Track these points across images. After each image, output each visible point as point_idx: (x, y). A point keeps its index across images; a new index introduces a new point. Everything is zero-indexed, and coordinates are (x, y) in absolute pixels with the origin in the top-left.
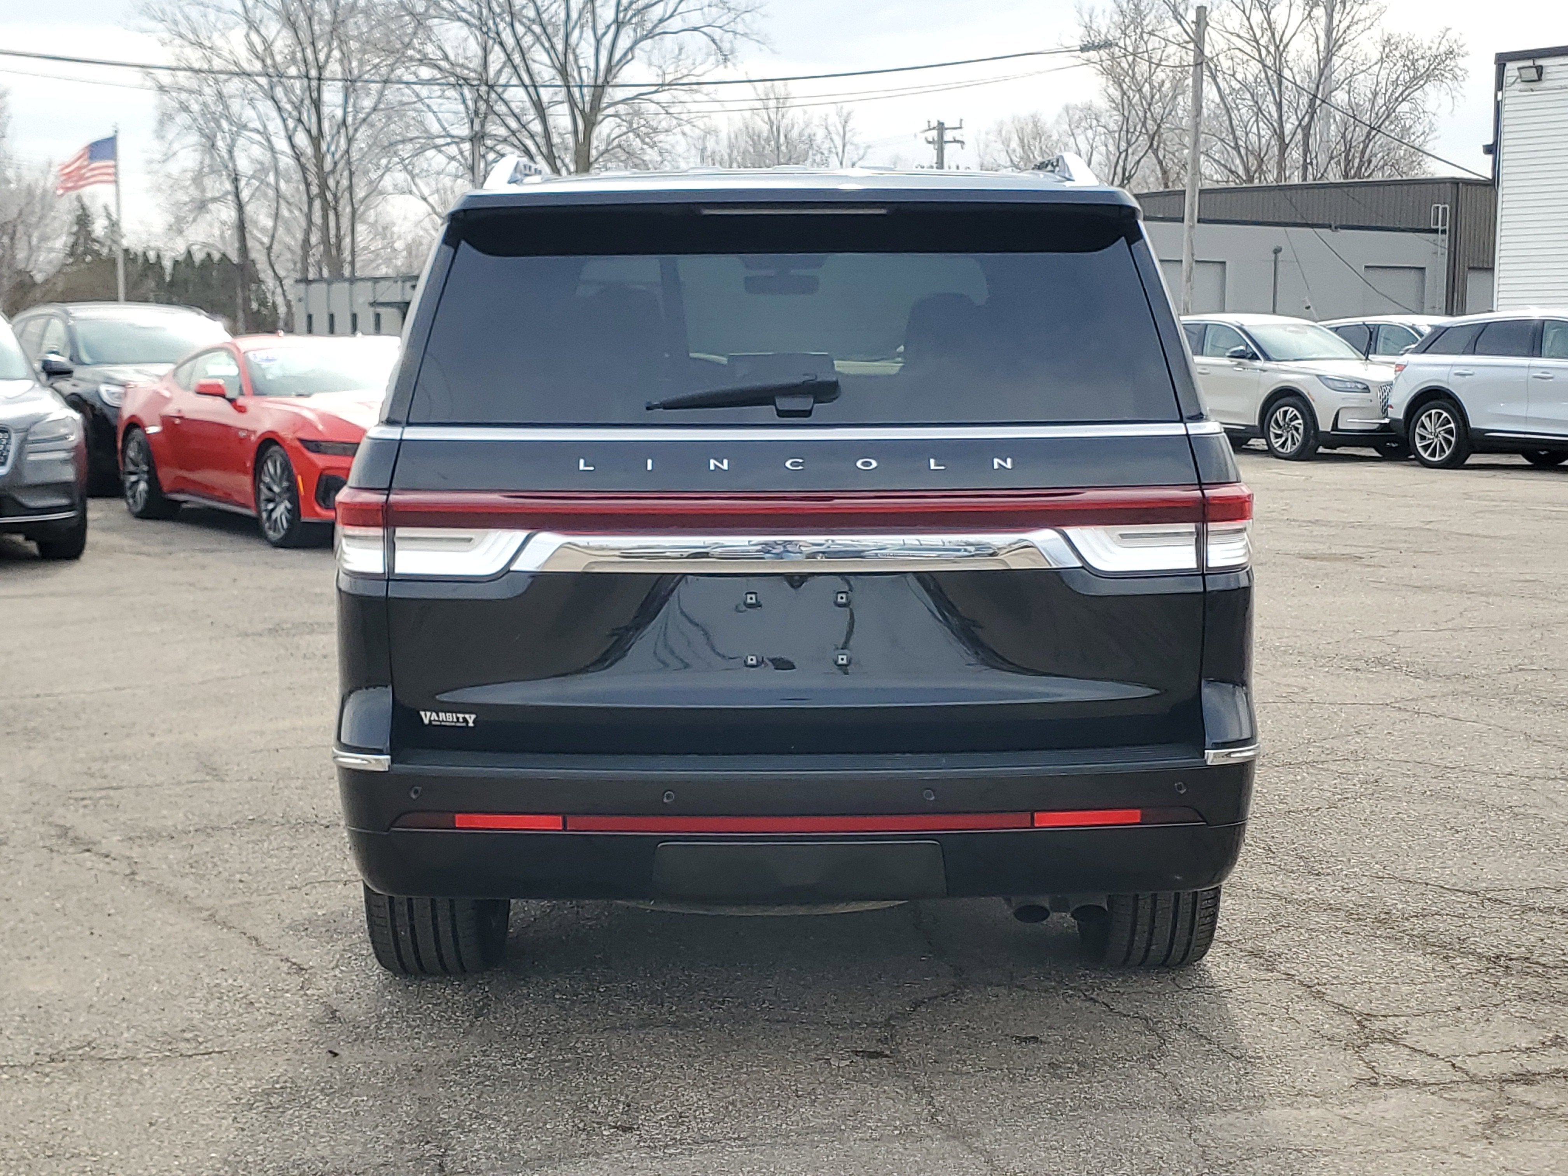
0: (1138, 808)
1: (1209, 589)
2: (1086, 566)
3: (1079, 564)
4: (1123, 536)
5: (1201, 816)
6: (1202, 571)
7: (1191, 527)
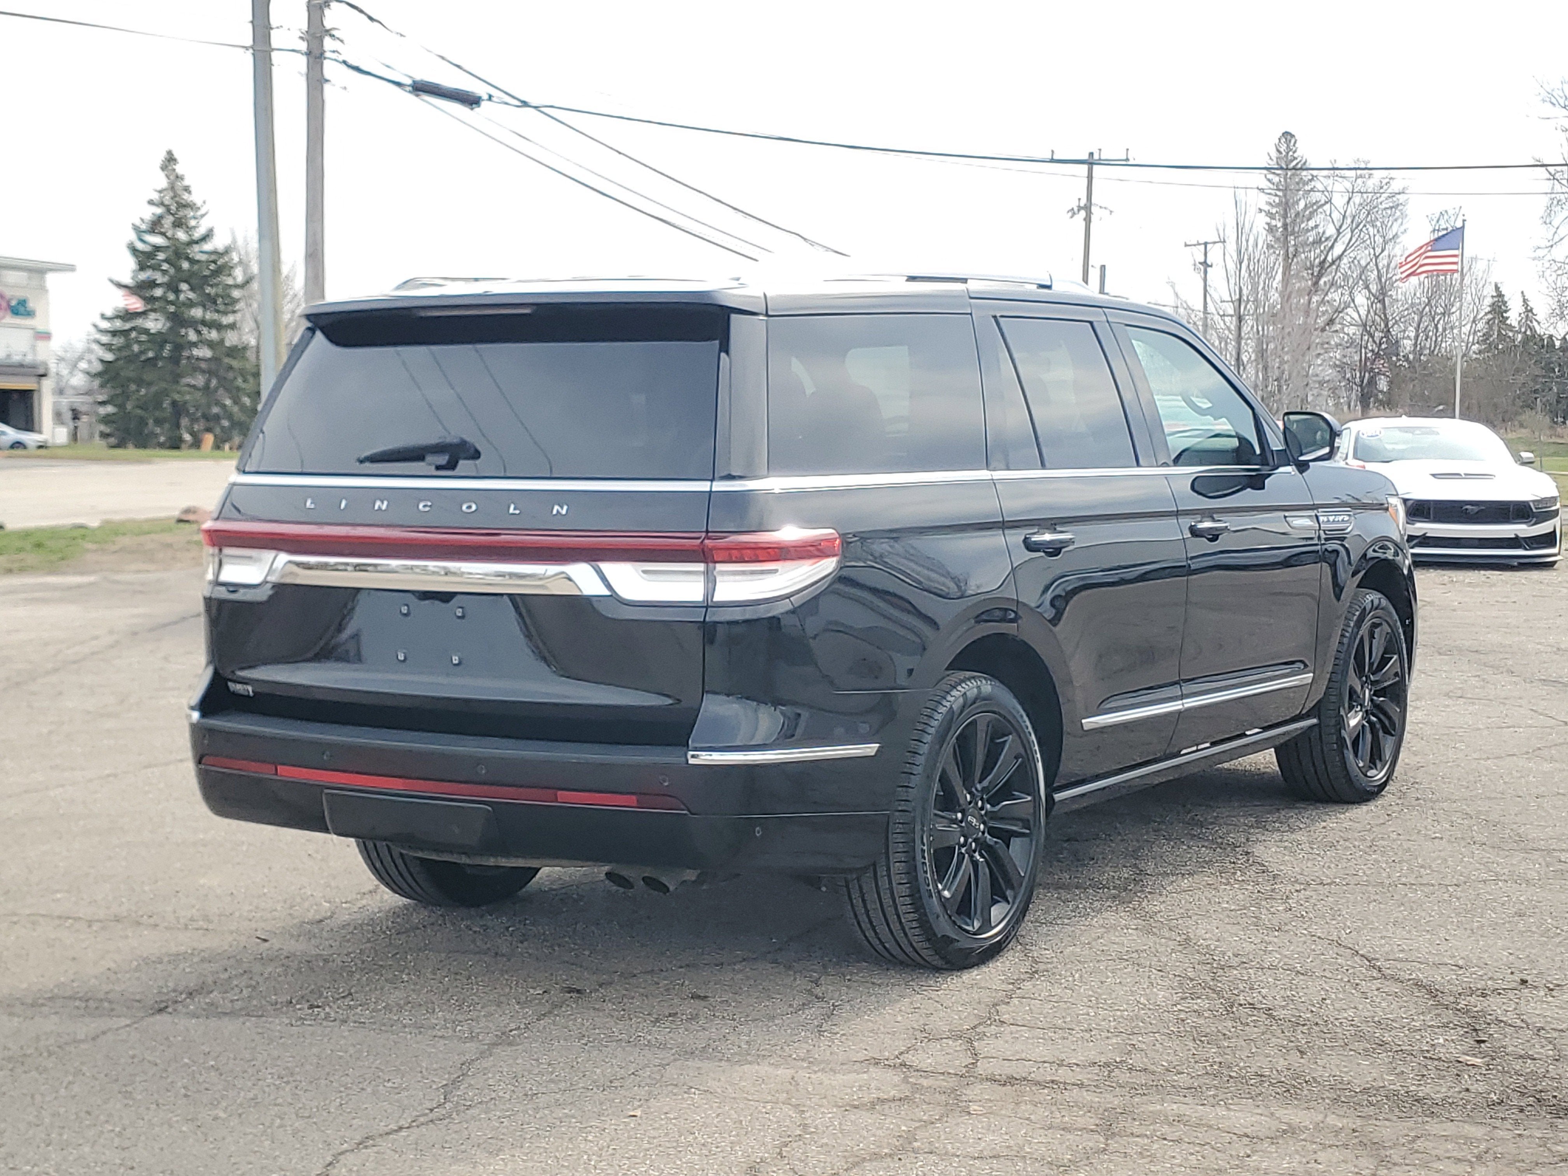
0: (633, 794)
1: (707, 619)
2: (614, 596)
3: (608, 593)
4: (644, 572)
5: (684, 804)
6: (708, 605)
7: (701, 567)
